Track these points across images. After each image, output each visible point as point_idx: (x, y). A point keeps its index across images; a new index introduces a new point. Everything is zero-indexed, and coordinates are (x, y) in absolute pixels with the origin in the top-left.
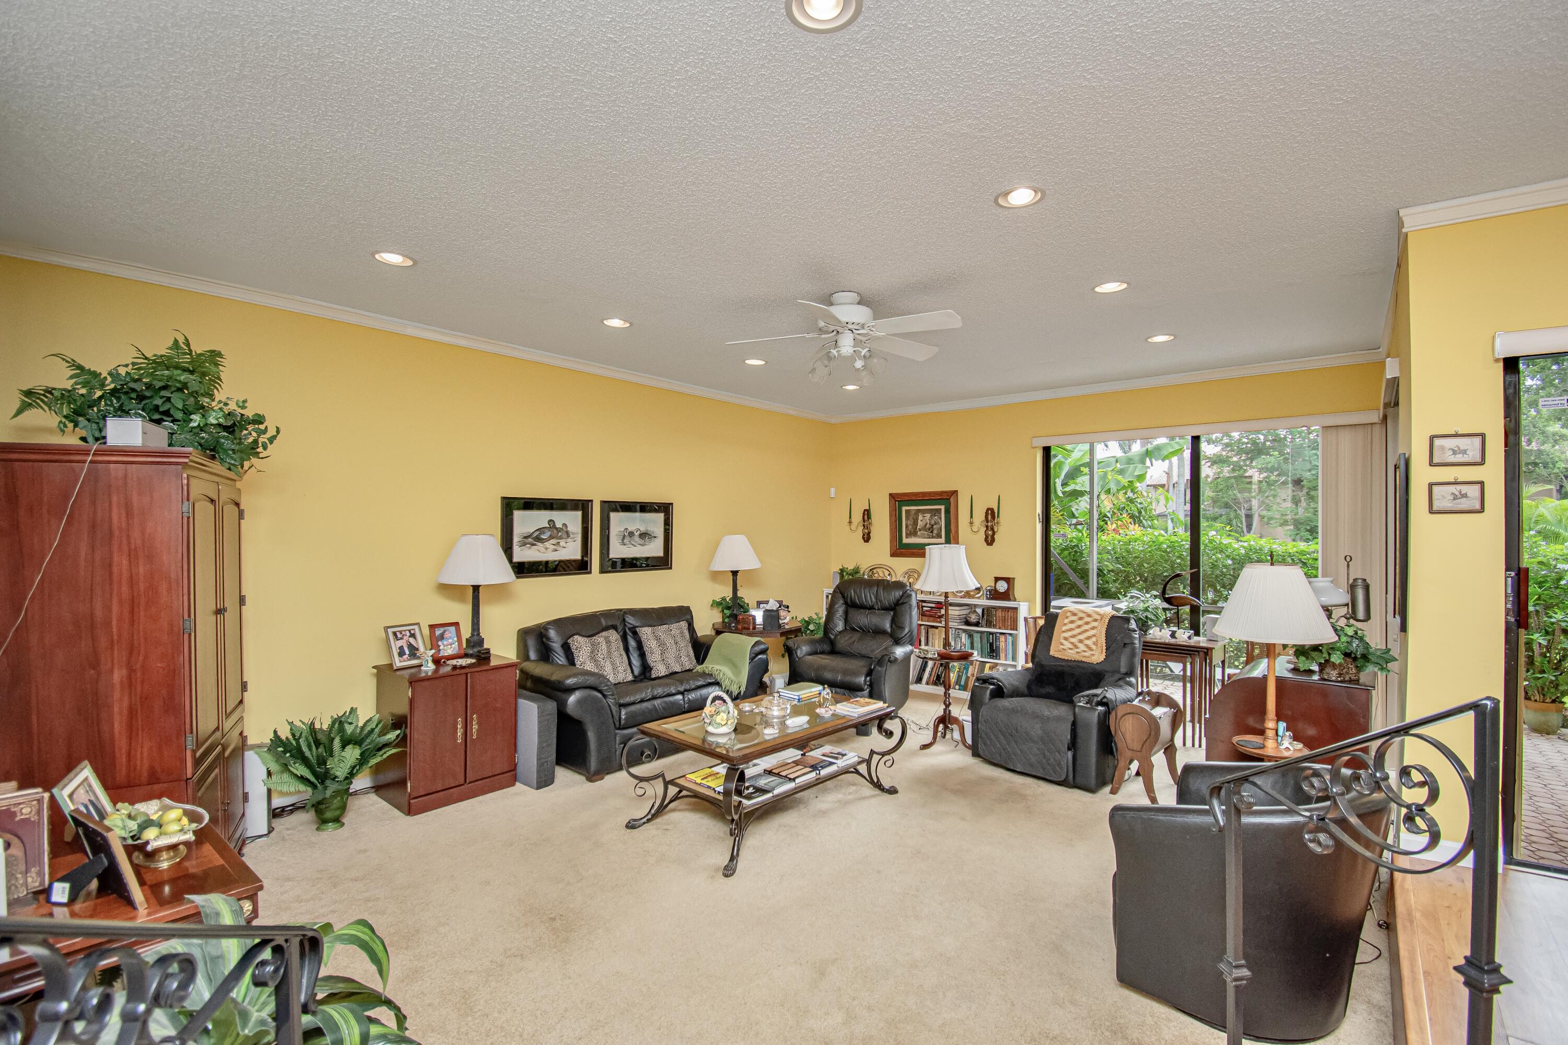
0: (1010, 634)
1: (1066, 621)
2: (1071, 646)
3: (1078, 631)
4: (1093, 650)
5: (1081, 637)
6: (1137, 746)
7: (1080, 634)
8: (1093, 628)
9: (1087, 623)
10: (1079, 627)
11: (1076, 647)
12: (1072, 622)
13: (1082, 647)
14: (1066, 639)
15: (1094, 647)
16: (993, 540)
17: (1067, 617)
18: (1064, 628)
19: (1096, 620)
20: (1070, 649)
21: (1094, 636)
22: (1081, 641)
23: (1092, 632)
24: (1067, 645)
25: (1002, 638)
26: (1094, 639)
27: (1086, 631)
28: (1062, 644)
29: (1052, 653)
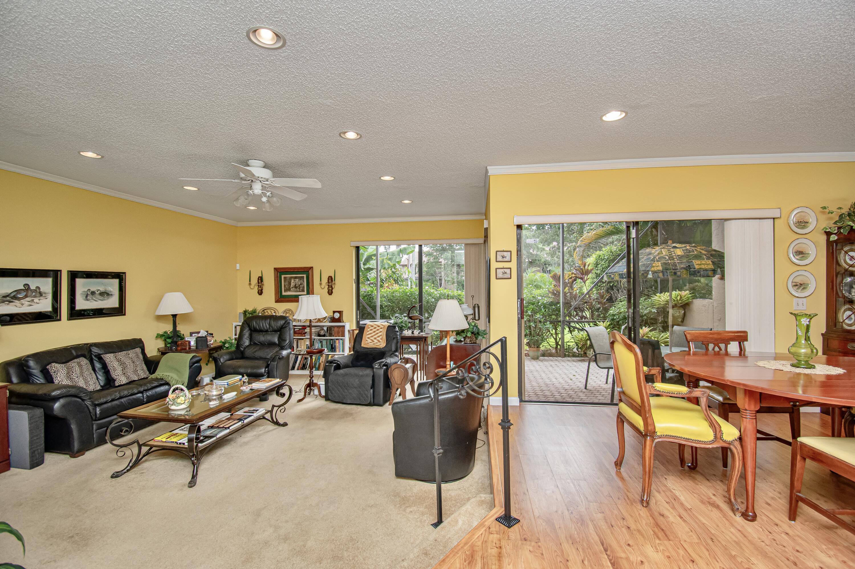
0: (341, 339)
1: (369, 330)
2: (371, 341)
3: (374, 334)
4: (380, 342)
5: (375, 336)
6: (399, 382)
7: (375, 335)
8: (381, 332)
9: (378, 330)
10: (374, 332)
11: (373, 341)
12: (371, 330)
13: (376, 341)
14: (369, 338)
15: (381, 341)
16: (332, 292)
17: (369, 328)
18: (368, 333)
19: (381, 328)
20: (371, 342)
21: (381, 335)
22: (375, 338)
23: (380, 334)
24: (369, 341)
25: (337, 342)
26: (381, 337)
27: (377, 333)
28: (367, 341)
29: (362, 345)
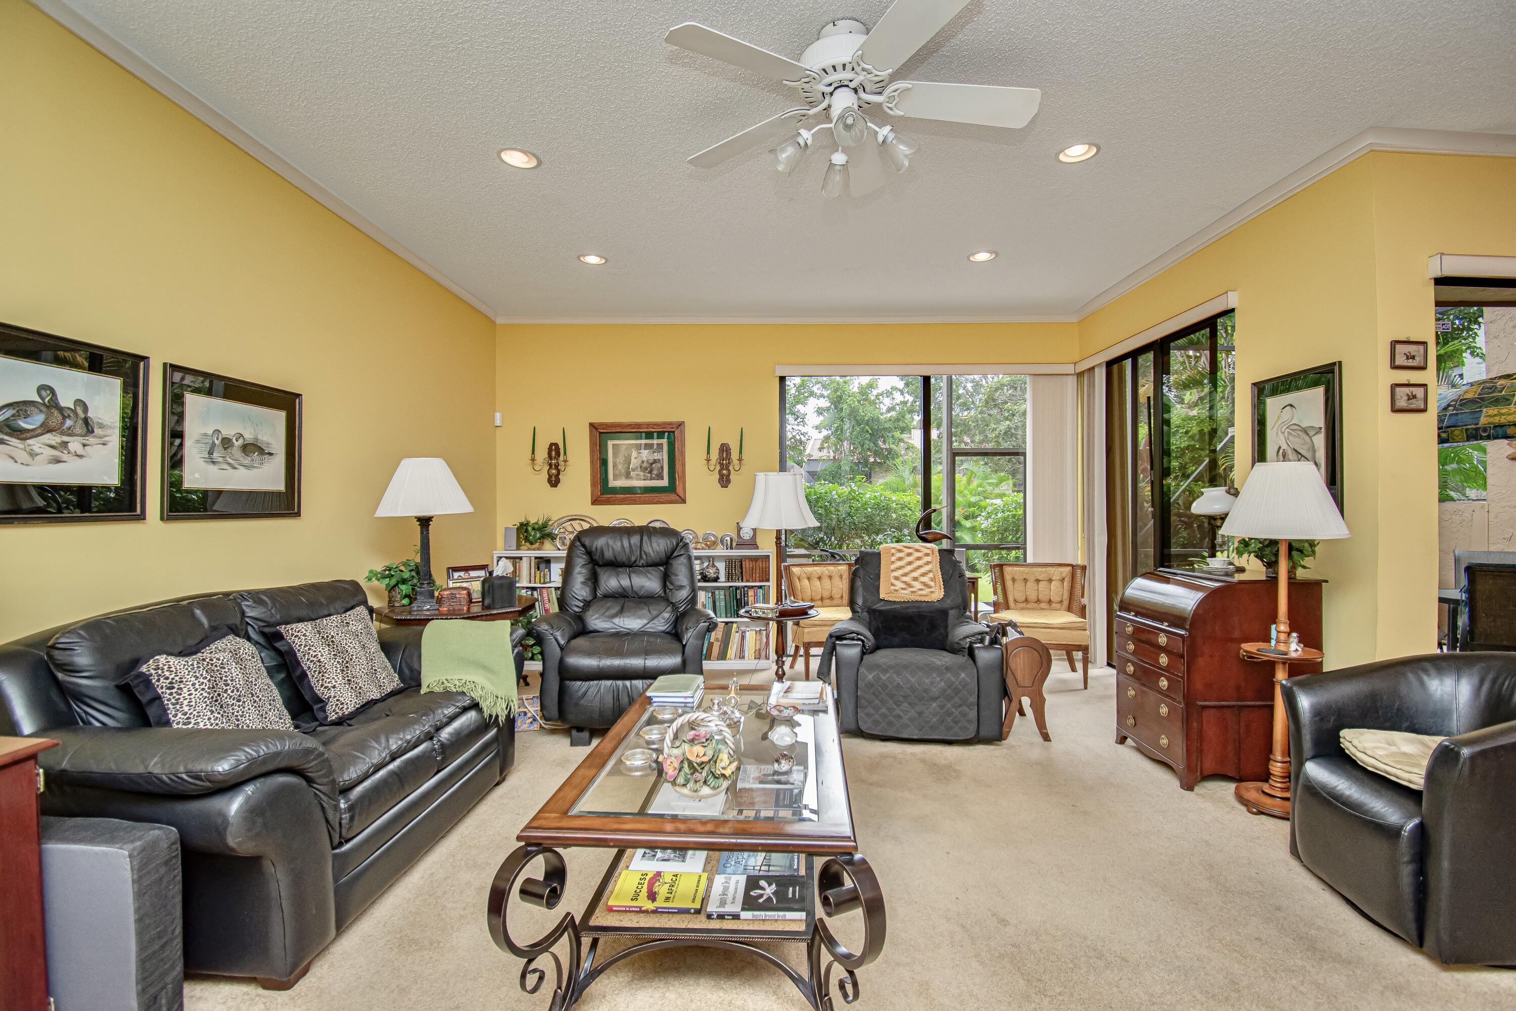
0: (760, 587)
1: (893, 559)
2: (904, 586)
3: (909, 568)
4: (931, 587)
5: (915, 574)
6: (1028, 683)
7: (912, 571)
8: (928, 563)
9: (919, 559)
10: (910, 563)
11: (910, 586)
12: (900, 559)
13: (917, 585)
14: (897, 578)
15: (932, 584)
16: (728, 481)
17: (893, 555)
18: (893, 567)
19: (927, 555)
20: (903, 589)
21: (930, 571)
22: (915, 579)
23: (927, 568)
24: (899, 585)
25: (751, 593)
26: (931, 575)
27: (919, 567)
28: (892, 585)
29: (881, 597)
